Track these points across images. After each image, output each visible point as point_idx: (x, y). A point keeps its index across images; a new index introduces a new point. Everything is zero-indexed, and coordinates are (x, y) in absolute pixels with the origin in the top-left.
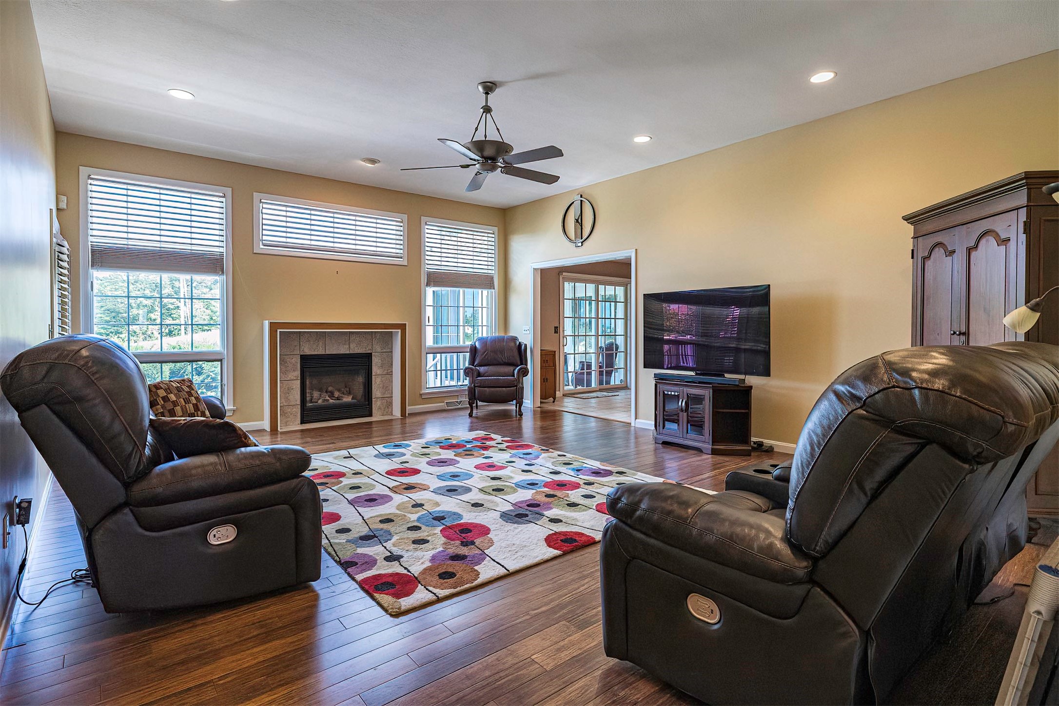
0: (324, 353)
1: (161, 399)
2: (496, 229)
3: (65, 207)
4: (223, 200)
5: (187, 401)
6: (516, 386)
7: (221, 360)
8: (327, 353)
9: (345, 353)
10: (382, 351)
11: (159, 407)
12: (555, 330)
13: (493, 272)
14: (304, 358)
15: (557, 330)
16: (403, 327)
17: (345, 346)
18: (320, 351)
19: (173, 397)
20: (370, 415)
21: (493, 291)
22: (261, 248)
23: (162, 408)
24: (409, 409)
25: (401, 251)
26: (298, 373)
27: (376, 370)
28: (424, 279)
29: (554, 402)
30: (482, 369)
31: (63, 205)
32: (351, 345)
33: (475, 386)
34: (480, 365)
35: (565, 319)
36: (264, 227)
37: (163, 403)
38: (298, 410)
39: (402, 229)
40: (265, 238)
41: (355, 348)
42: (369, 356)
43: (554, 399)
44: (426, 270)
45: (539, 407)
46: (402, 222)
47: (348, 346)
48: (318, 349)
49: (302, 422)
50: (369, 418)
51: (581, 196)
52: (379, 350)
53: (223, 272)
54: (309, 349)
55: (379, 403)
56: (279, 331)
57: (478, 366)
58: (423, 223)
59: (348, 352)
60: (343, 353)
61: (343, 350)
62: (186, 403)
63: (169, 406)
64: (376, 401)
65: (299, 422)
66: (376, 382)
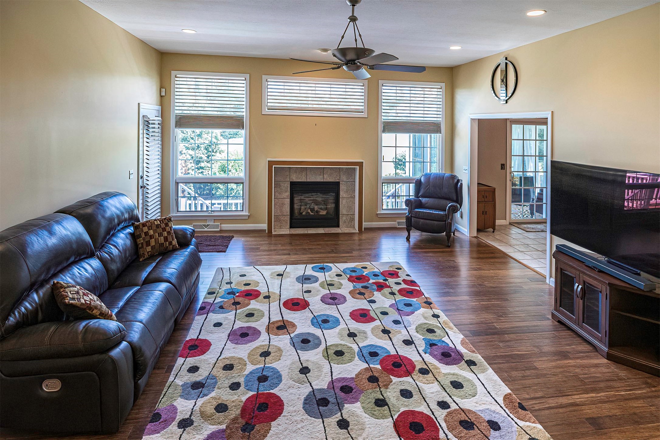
0: (306, 181)
1: (143, 233)
2: (443, 85)
3: (164, 95)
4: (244, 82)
5: (160, 235)
6: (445, 221)
7: (243, 183)
8: (308, 180)
9: (321, 181)
10: (348, 180)
11: (141, 238)
12: (502, 166)
13: (441, 119)
14: (293, 184)
15: (503, 166)
16: (360, 164)
17: (320, 176)
18: (303, 179)
19: (151, 232)
20: (338, 226)
21: (441, 134)
22: (266, 111)
23: (143, 240)
24: (365, 224)
25: (363, 107)
26: (288, 194)
27: (342, 194)
28: (380, 128)
29: (493, 232)
30: (424, 200)
31: (163, 94)
32: (325, 176)
33: (412, 217)
34: (423, 196)
35: (512, 157)
36: (269, 97)
37: (144, 236)
38: (288, 218)
39: (363, 91)
40: (269, 104)
41: (328, 178)
42: (337, 184)
43: (494, 229)
44: (382, 120)
45: (475, 237)
46: (363, 86)
47: (322, 177)
48: (302, 179)
49: (291, 227)
50: (336, 229)
51: (506, 59)
52: (345, 180)
53: (243, 128)
54: (296, 178)
55: (344, 218)
56: (274, 166)
57: (420, 197)
58: (380, 85)
59: (322, 181)
60: (319, 181)
61: (319, 179)
62: (159, 237)
63: (148, 238)
64: (342, 217)
65: (289, 227)
66: (343, 203)
